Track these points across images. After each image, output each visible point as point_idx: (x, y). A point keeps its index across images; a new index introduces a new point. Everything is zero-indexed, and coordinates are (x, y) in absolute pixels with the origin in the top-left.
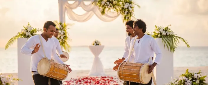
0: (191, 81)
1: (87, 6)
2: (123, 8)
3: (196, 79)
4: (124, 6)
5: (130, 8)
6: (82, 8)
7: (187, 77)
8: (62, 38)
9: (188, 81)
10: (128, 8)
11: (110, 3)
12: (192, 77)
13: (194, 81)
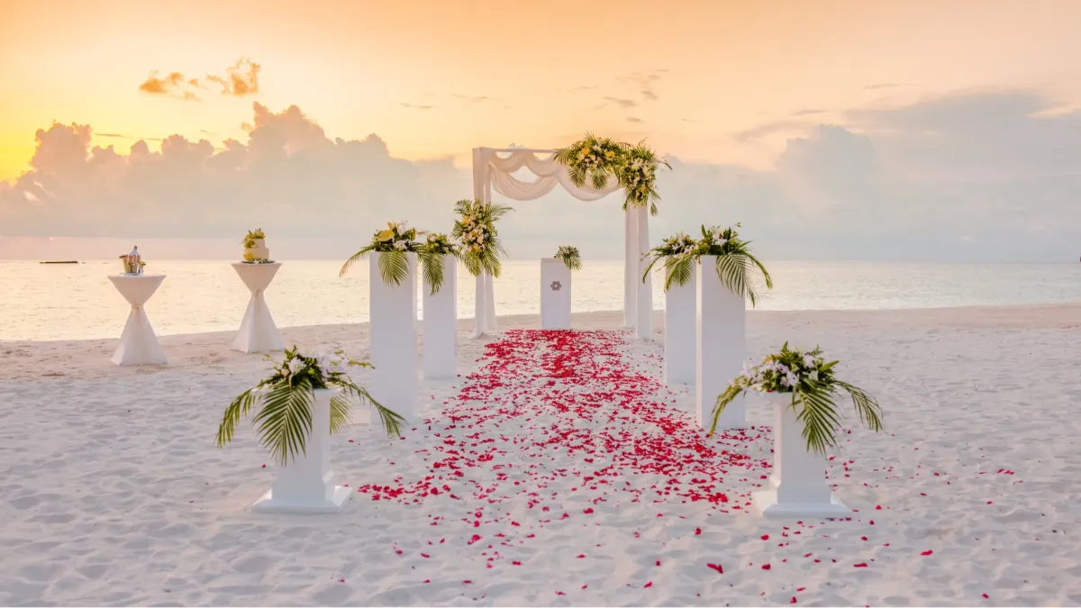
0: (796, 373)
1: (542, 163)
2: (627, 170)
3: (808, 370)
4: (630, 164)
5: (645, 170)
6: (529, 167)
7: (784, 361)
8: (480, 240)
9: (790, 375)
10: (640, 170)
11: (599, 158)
12: (798, 364)
13: (804, 373)
